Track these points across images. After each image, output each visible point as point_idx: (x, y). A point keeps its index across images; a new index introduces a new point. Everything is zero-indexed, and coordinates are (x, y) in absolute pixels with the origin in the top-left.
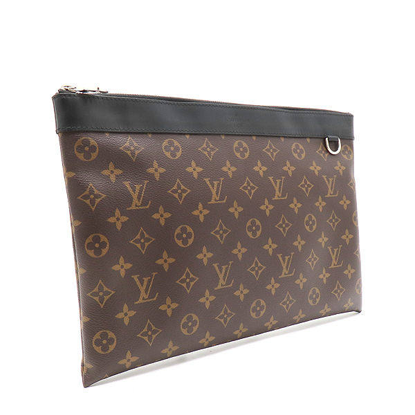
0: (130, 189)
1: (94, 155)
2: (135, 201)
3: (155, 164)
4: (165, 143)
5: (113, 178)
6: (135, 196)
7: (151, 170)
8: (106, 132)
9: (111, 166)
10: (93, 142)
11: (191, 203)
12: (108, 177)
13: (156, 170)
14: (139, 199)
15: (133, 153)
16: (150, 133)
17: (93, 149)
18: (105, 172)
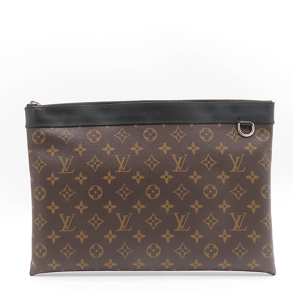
0: (62, 161)
1: (43, 141)
2: (64, 168)
3: (80, 146)
4: (90, 132)
5: (53, 154)
6: (64, 165)
7: (77, 150)
8: (52, 127)
9: (53, 147)
10: (42, 133)
11: (102, 171)
12: (50, 153)
13: (80, 150)
14: (67, 167)
15: (66, 139)
16: (80, 126)
17: (42, 137)
18: (49, 151)
